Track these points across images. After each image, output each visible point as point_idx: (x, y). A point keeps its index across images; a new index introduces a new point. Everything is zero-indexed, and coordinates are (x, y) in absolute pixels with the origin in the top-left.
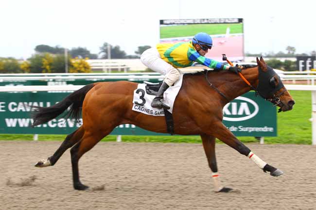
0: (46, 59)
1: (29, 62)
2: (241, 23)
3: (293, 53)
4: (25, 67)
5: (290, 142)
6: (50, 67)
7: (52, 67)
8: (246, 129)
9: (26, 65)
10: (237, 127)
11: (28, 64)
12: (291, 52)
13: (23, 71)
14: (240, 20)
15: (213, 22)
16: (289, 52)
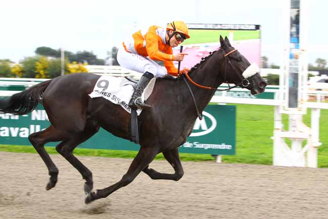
0: (40, 63)
1: (21, 65)
2: (258, 31)
3: (323, 66)
4: (17, 71)
5: (253, 162)
6: (44, 72)
7: (47, 72)
8: (201, 146)
9: (18, 69)
10: (192, 142)
11: (20, 68)
12: (321, 65)
13: (14, 75)
14: (257, 27)
15: (227, 28)
16: (319, 66)
